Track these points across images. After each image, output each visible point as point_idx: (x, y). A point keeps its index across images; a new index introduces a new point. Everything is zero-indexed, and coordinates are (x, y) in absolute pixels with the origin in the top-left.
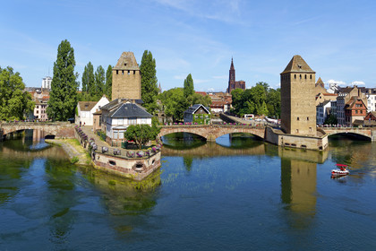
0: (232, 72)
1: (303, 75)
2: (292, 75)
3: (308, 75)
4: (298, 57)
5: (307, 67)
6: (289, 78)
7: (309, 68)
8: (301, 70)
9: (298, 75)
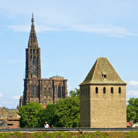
0: (33, 55)
1: (108, 88)
2: (93, 88)
3: (116, 88)
4: (103, 61)
5: (115, 76)
6: (89, 93)
7: (117, 77)
8: (105, 81)
9: (101, 88)
